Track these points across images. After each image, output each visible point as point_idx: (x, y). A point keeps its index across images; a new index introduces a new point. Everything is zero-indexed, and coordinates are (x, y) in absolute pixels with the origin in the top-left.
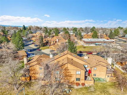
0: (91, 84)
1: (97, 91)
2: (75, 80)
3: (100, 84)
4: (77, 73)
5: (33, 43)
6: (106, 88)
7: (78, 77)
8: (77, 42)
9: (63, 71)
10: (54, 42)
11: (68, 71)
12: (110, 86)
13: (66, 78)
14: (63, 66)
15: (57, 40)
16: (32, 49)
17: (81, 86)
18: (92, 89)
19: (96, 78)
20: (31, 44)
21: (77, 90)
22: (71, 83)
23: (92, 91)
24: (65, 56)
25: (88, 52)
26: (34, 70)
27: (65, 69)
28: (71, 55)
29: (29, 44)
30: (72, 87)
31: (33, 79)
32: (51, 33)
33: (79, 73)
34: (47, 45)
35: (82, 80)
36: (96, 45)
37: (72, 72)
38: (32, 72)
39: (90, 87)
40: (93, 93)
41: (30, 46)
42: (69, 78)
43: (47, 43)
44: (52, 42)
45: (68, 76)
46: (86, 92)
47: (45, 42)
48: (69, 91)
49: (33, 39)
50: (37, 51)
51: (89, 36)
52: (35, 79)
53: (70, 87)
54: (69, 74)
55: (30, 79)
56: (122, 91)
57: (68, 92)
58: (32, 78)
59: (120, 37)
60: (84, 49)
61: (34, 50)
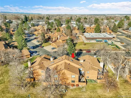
0: (83, 85)
1: (87, 91)
2: (71, 82)
3: (91, 85)
4: (73, 76)
5: (35, 38)
6: (95, 89)
7: (73, 80)
8: (79, 36)
9: (61, 75)
10: (56, 39)
11: (65, 75)
12: (99, 87)
13: (63, 80)
14: (61, 71)
15: (59, 37)
16: (35, 45)
17: (75, 87)
18: (84, 90)
19: (89, 80)
20: (34, 39)
21: (72, 90)
22: (68, 84)
23: (84, 91)
24: (63, 61)
25: (87, 50)
26: (37, 73)
27: (63, 74)
28: (68, 60)
29: (32, 40)
30: (68, 88)
31: (37, 80)
32: (53, 25)
33: (74, 76)
34: (49, 41)
35: (76, 82)
36: (97, 41)
37: (69, 76)
38: (36, 74)
39: (83, 88)
40: (84, 93)
41: (33, 41)
42: (66, 80)
43: (49, 38)
44: (54, 38)
45: (65, 79)
46: (79, 92)
47: (47, 37)
48: (66, 91)
49: (36, 33)
50: (39, 47)
51: (92, 29)
52: (38, 80)
53: (67, 88)
54: (66, 77)
55: (34, 80)
56: (108, 91)
57: (64, 92)
58: (35, 79)
59: (123, 30)
60: (84, 46)
61: (37, 46)
